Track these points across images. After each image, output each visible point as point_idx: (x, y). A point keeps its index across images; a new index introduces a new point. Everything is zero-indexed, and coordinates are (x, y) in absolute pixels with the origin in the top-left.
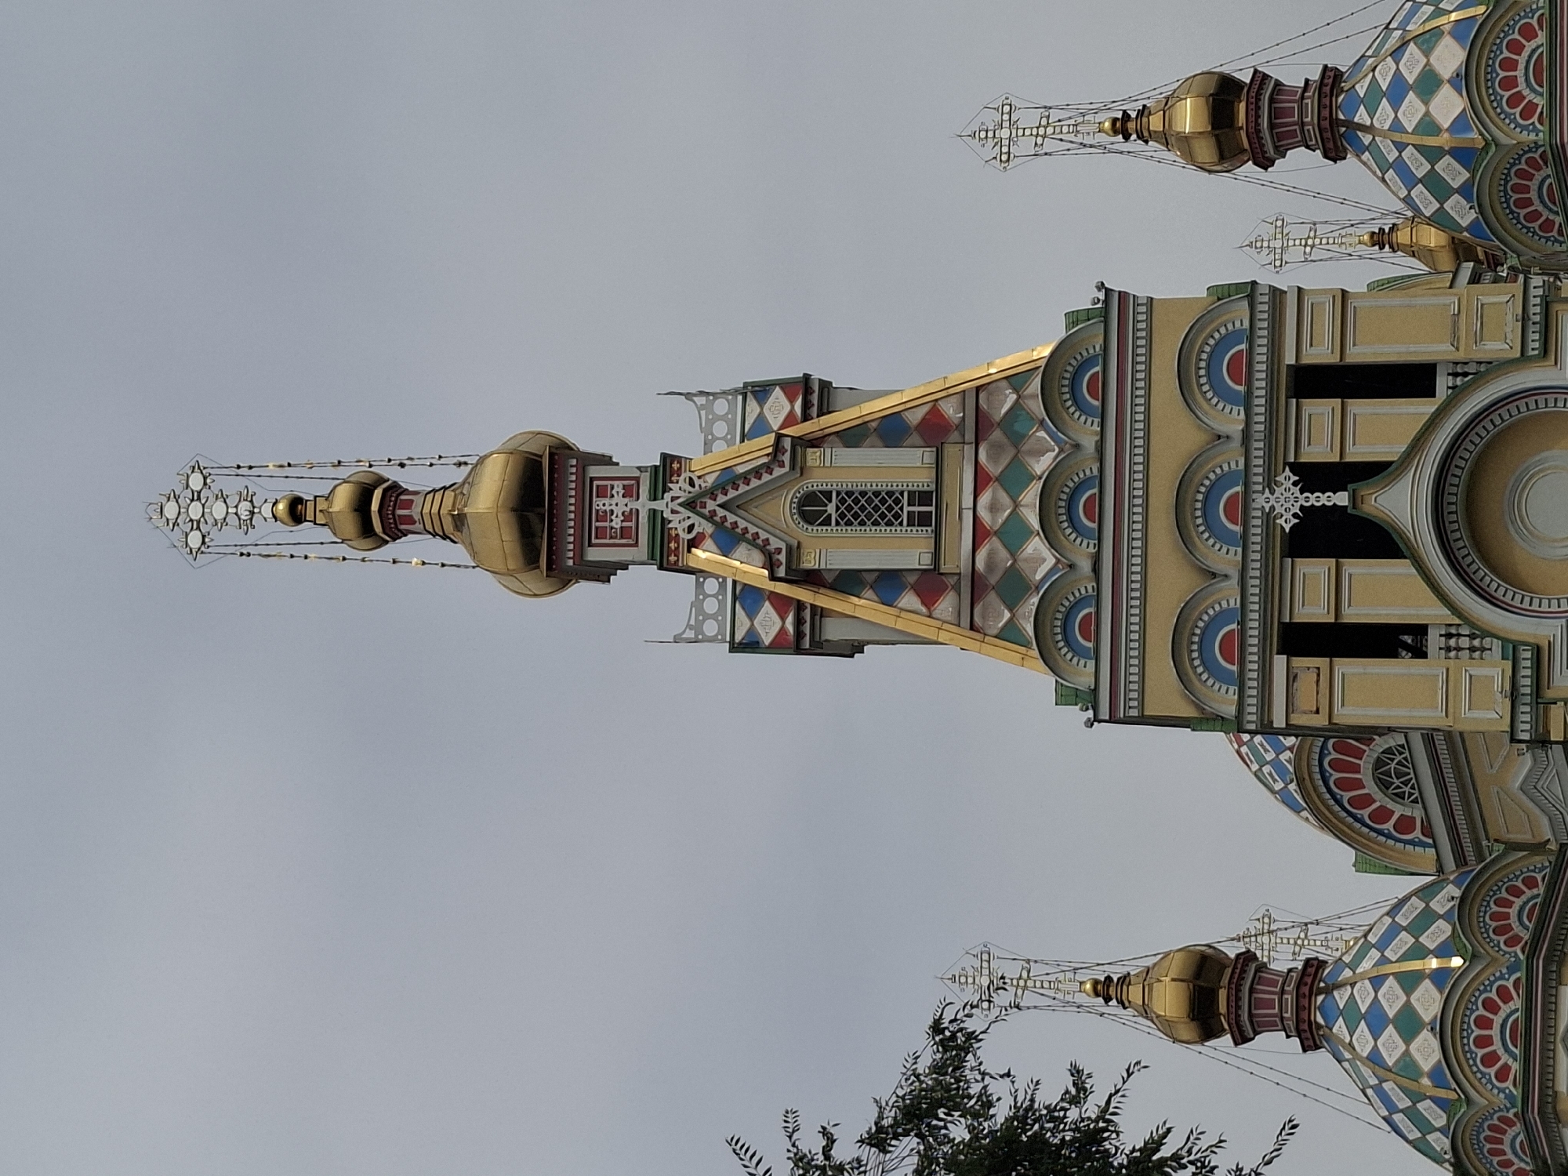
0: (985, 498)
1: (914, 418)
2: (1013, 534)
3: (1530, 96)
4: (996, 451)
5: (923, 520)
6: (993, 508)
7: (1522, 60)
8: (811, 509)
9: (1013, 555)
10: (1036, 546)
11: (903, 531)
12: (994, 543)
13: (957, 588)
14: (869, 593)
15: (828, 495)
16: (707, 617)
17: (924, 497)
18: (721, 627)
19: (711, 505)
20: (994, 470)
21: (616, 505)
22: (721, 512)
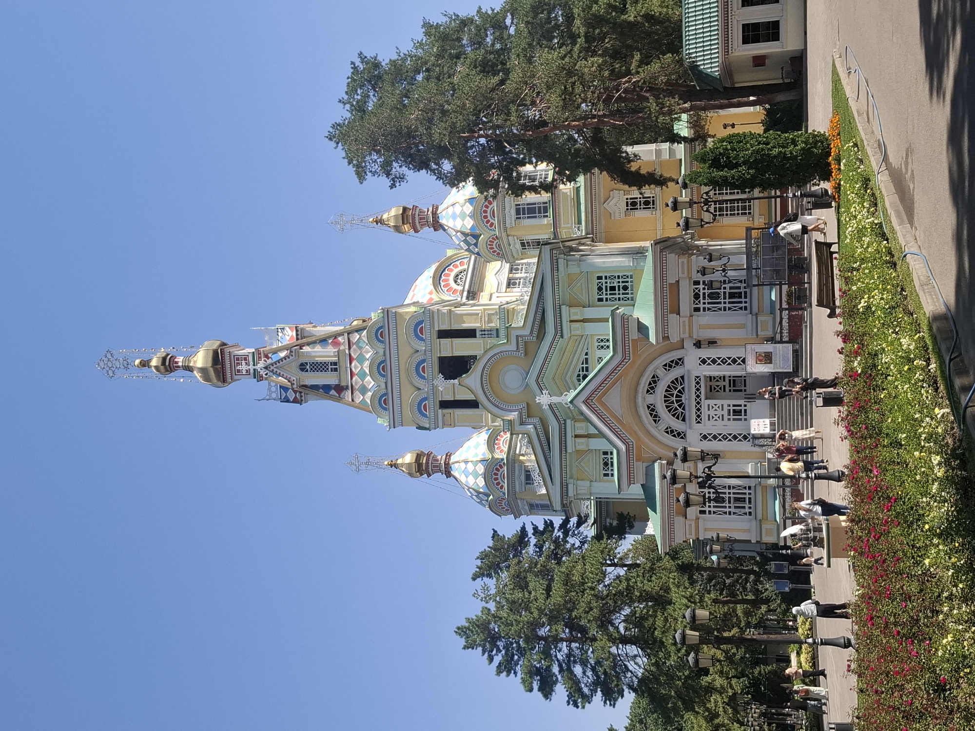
0: (353, 364)
1: (330, 341)
2: (362, 375)
3: (492, 221)
4: (355, 350)
5: (336, 370)
6: (355, 367)
7: (489, 210)
8: (303, 367)
9: (362, 381)
10: (369, 377)
11: (329, 373)
12: (357, 377)
13: (347, 389)
14: (321, 390)
15: (307, 363)
16: (272, 392)
17: (335, 364)
18: (277, 396)
19: (272, 368)
20: (354, 356)
21: (243, 367)
22: (275, 370)
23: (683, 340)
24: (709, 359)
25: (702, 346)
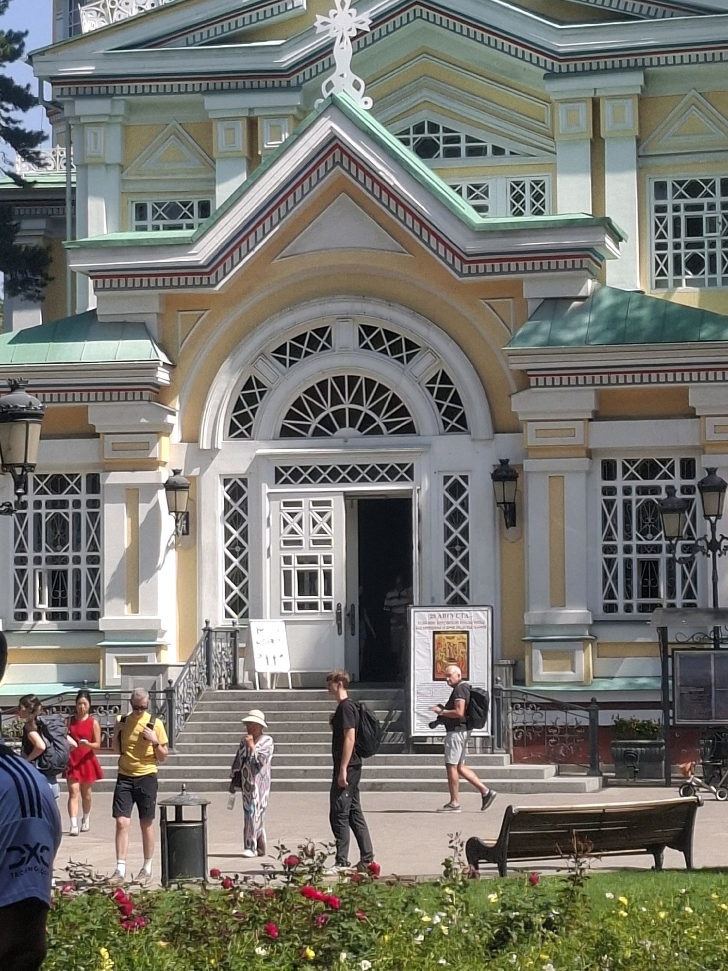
23: (518, 430)
24: (464, 505)
25: (499, 484)
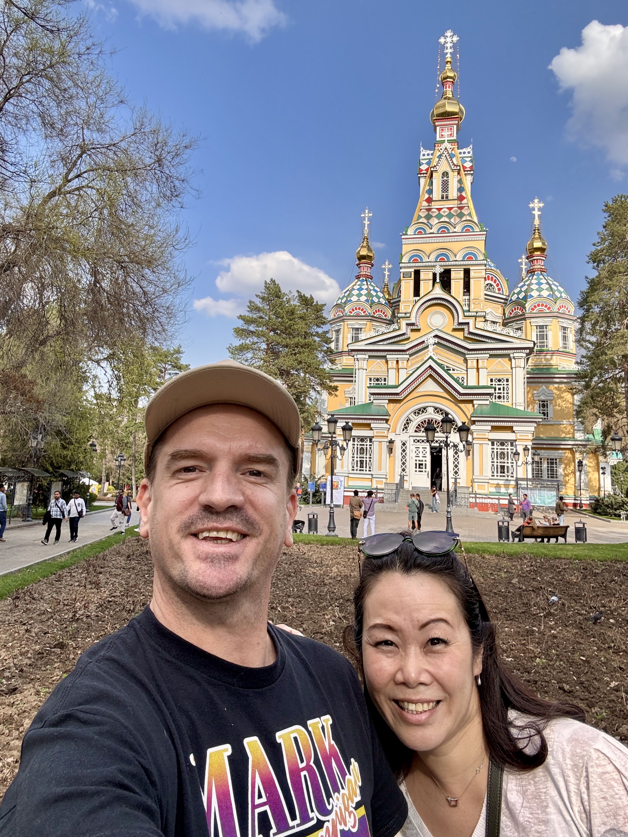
0: (446, 210)
1: (463, 194)
2: (439, 216)
4: (456, 211)
5: (443, 198)
6: (444, 212)
7: (543, 307)
8: (445, 174)
9: (435, 216)
10: (436, 221)
11: (441, 194)
12: (438, 212)
13: (429, 206)
14: (428, 188)
15: (448, 177)
17: (447, 197)
19: (446, 153)
20: (452, 211)
